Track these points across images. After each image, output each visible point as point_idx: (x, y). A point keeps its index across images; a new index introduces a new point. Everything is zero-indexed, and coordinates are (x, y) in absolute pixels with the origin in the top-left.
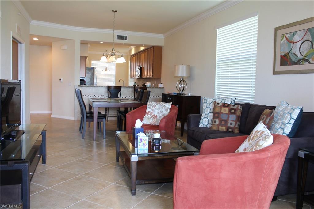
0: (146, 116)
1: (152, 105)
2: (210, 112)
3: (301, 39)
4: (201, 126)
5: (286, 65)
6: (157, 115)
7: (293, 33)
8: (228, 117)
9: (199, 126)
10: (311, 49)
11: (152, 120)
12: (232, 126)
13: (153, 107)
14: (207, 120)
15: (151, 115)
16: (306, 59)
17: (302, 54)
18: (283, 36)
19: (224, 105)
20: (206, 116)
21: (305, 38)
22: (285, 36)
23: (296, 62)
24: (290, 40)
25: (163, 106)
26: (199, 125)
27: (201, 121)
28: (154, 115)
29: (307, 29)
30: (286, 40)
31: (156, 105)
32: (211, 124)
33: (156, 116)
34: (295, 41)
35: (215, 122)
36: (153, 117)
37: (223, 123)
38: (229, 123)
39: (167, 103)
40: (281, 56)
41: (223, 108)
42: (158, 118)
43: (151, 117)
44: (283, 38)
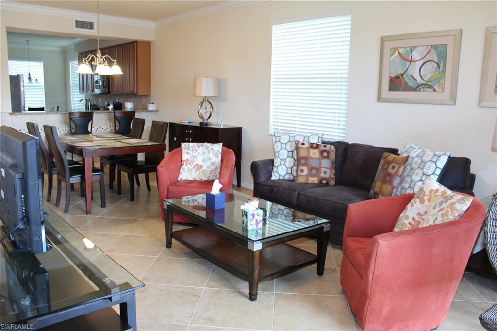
0: (184, 166)
1: (191, 149)
2: (288, 157)
3: (422, 57)
4: (274, 177)
5: (399, 90)
6: (203, 164)
7: (411, 48)
8: (321, 163)
9: (271, 178)
10: (438, 72)
11: (196, 172)
12: (327, 176)
13: (192, 152)
14: (285, 168)
15: (193, 164)
16: (429, 85)
17: (424, 78)
18: (394, 49)
19: (312, 146)
20: (283, 162)
21: (429, 58)
22: (398, 50)
23: (414, 88)
24: (406, 57)
25: (210, 149)
26: (272, 176)
27: (275, 169)
28: (197, 165)
29: (432, 46)
30: (399, 56)
31: (197, 148)
32: (291, 173)
33: (201, 166)
34: (413, 60)
35: (302, 171)
36: (196, 168)
37: (314, 172)
38: (323, 172)
39: (216, 144)
40: (390, 77)
41: (312, 151)
42: (205, 168)
43: (192, 168)
44: (393, 53)
